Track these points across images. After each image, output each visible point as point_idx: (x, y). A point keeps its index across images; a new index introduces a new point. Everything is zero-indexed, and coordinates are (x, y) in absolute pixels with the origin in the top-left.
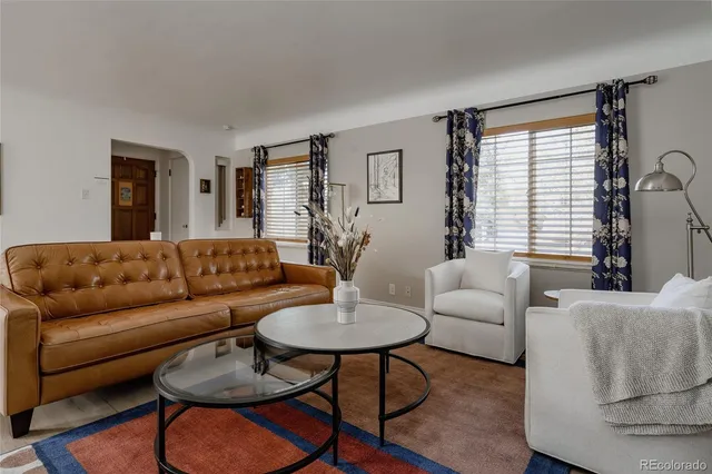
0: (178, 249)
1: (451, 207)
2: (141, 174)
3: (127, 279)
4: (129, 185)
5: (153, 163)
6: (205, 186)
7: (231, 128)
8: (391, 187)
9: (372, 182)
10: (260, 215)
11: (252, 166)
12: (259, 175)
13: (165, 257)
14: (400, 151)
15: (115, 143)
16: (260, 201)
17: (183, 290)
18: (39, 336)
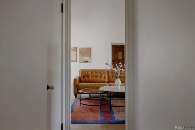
0: (108, 71)
3: (96, 77)
17: (107, 80)
18: (77, 83)
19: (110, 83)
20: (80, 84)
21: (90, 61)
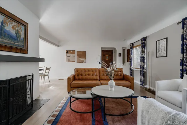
0: (99, 70)
1: (183, 58)
2: (110, 53)
3: (89, 75)
4: (108, 56)
5: (112, 50)
6: (120, 55)
7: (125, 40)
8: (163, 52)
9: (158, 50)
10: (131, 62)
11: (129, 49)
12: (131, 51)
13: (96, 71)
14: (167, 38)
15: (102, 48)
16: (131, 58)
17: (98, 78)
18: (71, 82)
19: (102, 82)
20: (74, 82)
21: (85, 62)
